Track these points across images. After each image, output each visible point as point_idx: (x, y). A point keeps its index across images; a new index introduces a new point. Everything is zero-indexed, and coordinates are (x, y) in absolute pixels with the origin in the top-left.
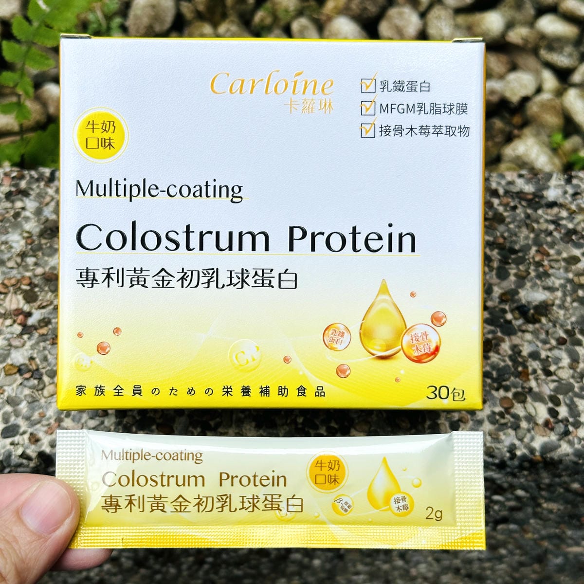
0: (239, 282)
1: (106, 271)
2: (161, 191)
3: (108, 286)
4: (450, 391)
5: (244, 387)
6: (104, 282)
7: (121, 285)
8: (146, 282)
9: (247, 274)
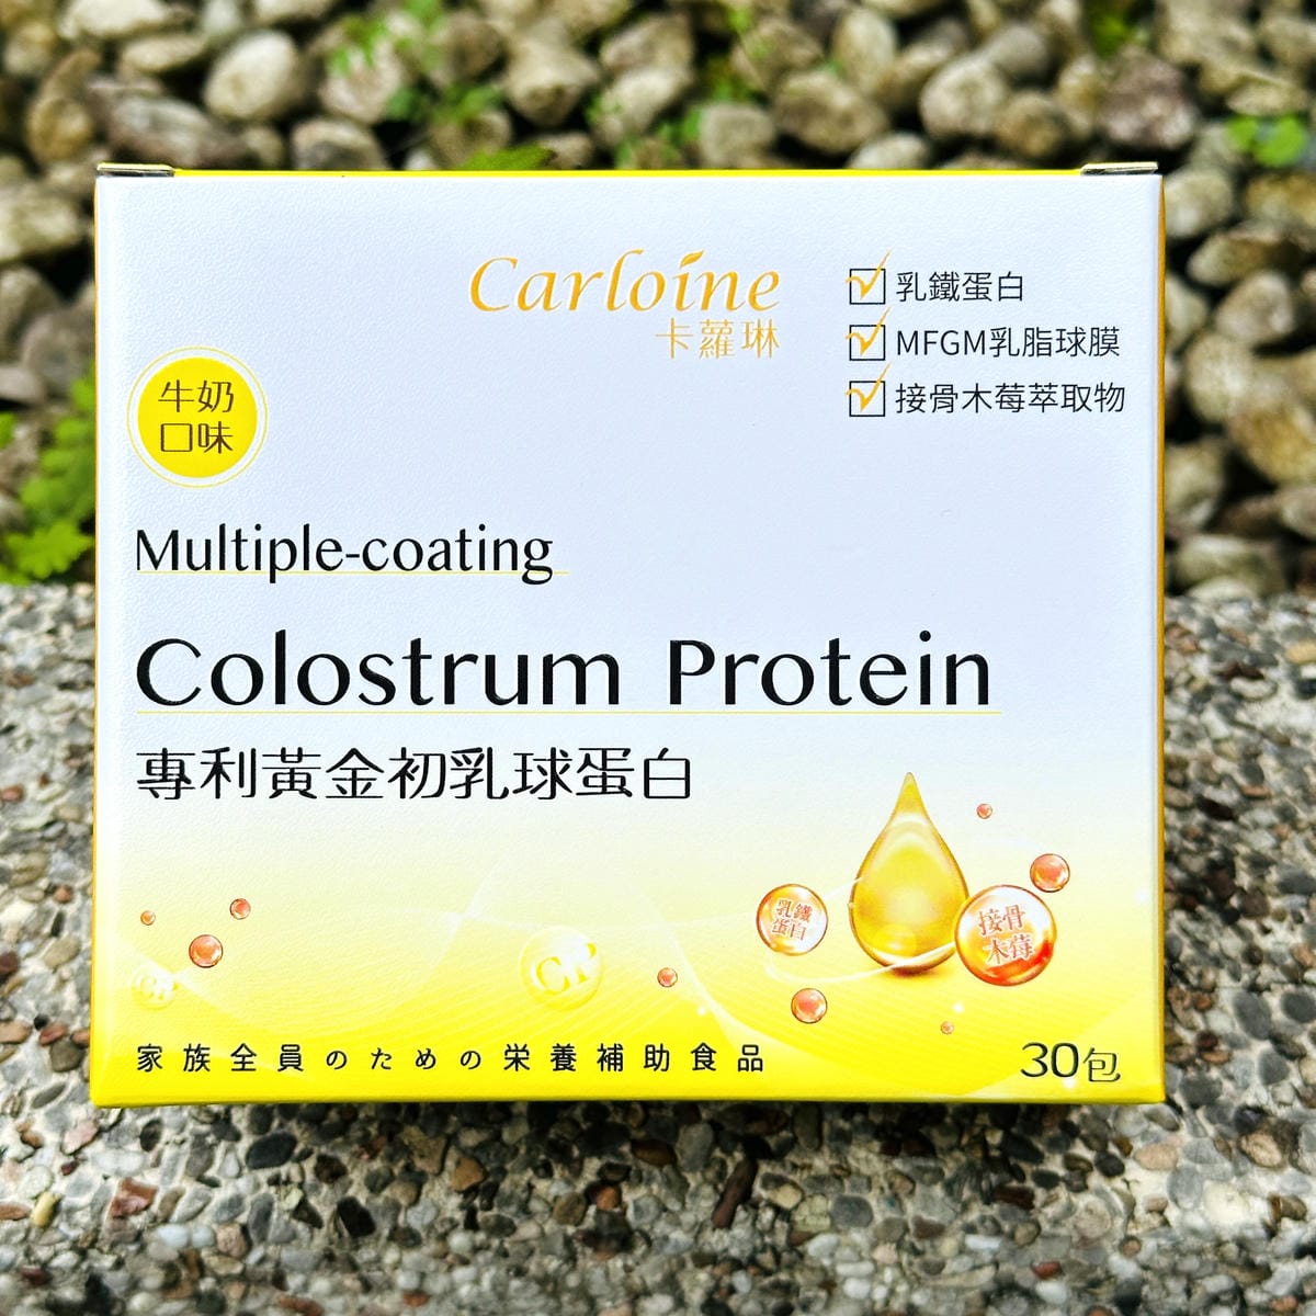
0: (546, 781)
1: (212, 758)
2: (348, 556)
3: (218, 796)
4: (1082, 1055)
5: (558, 1046)
6: (206, 786)
7: (249, 793)
8: (312, 785)
9: (565, 763)
